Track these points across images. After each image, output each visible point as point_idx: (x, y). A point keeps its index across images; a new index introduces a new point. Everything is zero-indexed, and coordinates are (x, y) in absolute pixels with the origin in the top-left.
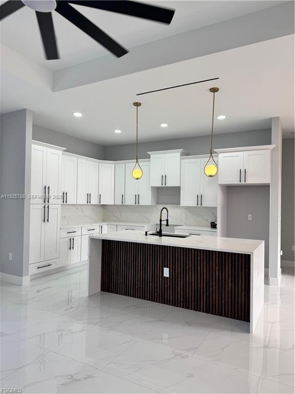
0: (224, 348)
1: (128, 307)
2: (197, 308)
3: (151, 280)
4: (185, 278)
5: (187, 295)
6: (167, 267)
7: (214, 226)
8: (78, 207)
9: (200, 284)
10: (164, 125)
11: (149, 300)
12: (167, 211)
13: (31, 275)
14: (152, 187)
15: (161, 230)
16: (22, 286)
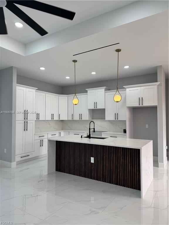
0: (123, 207)
1: (70, 181)
2: (110, 182)
3: (84, 165)
4: (103, 163)
5: (105, 173)
6: (93, 157)
7: (125, 131)
8: (47, 122)
9: (112, 167)
10: (94, 73)
11: (83, 177)
12: (94, 123)
13: (17, 162)
14: (89, 109)
15: (90, 134)
16: (11, 168)
